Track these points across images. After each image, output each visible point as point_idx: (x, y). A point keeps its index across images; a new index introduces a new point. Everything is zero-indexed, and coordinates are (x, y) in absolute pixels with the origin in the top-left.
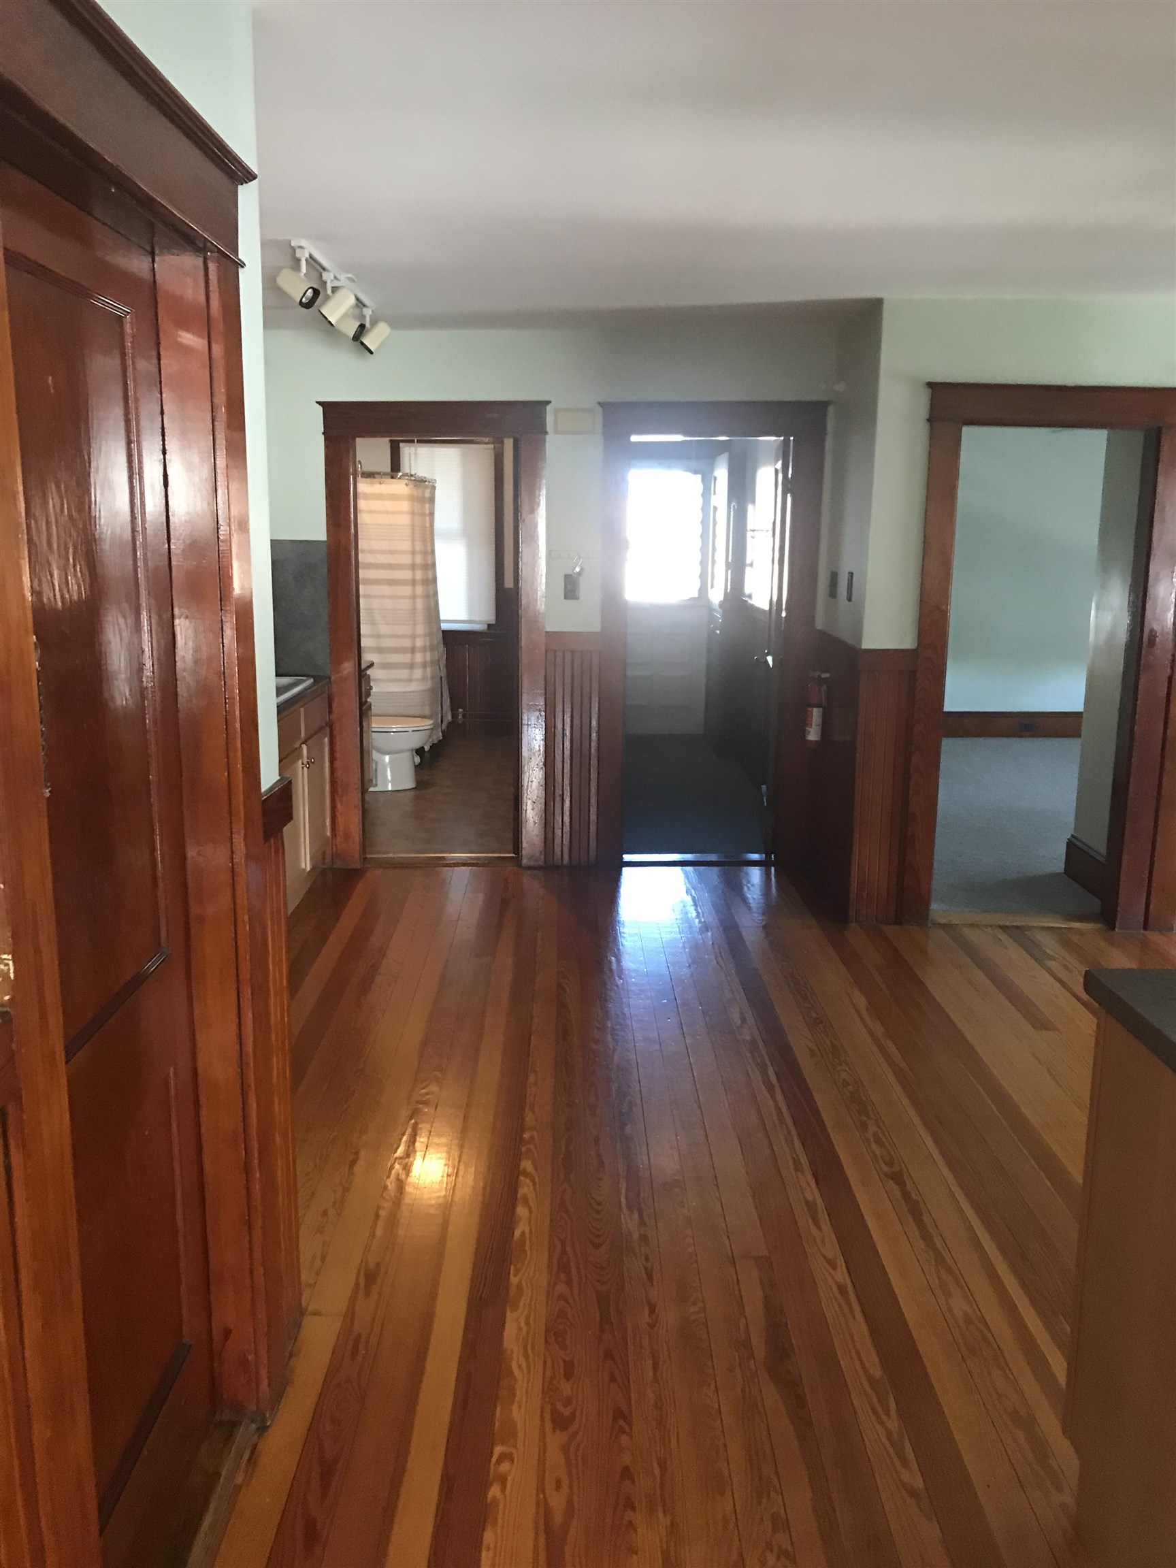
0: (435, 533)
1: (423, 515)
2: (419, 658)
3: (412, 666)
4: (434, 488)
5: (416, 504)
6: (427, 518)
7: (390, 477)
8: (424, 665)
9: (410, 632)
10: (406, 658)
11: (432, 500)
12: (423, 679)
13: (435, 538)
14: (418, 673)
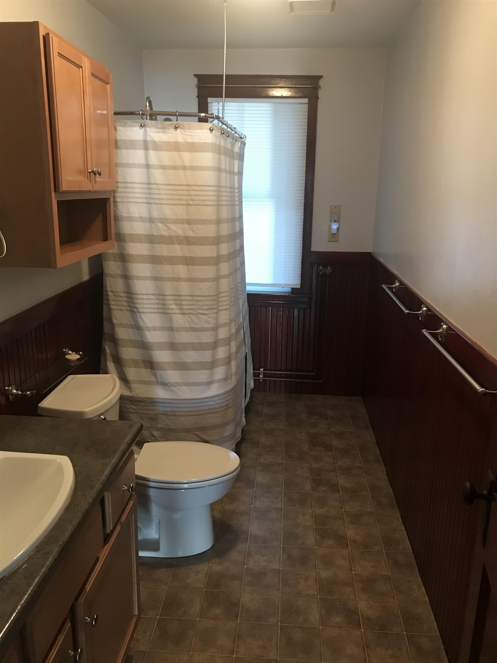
0: (243, 195)
1: (231, 173)
2: (222, 353)
3: (212, 365)
4: (244, 144)
5: (223, 157)
6: (236, 178)
7: (196, 119)
8: (228, 361)
9: (212, 323)
10: (206, 356)
11: (241, 157)
12: (226, 379)
13: (243, 199)
14: (220, 372)
